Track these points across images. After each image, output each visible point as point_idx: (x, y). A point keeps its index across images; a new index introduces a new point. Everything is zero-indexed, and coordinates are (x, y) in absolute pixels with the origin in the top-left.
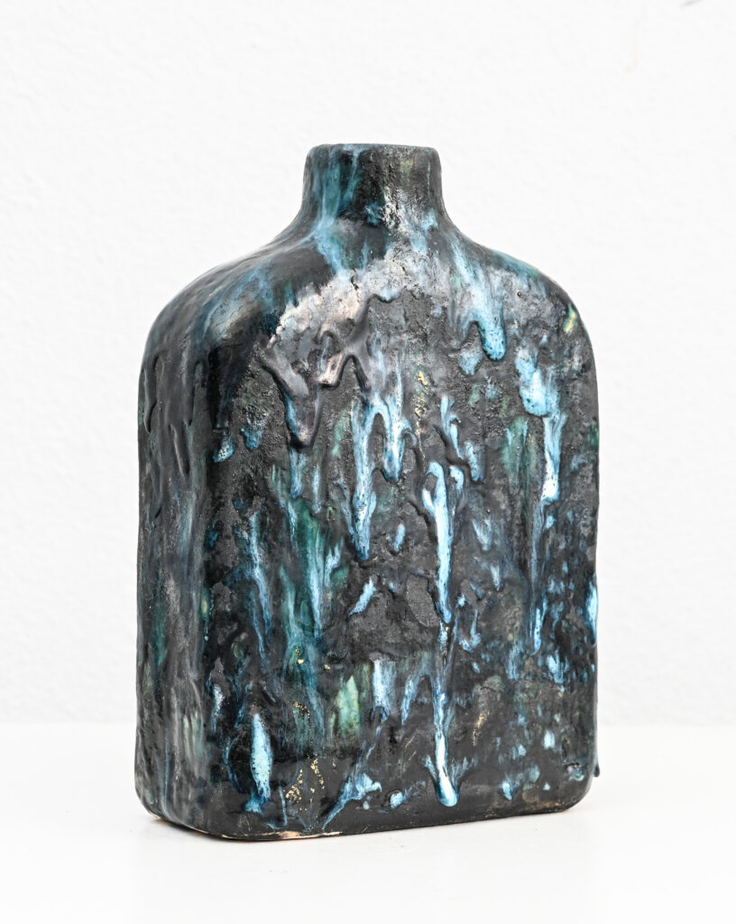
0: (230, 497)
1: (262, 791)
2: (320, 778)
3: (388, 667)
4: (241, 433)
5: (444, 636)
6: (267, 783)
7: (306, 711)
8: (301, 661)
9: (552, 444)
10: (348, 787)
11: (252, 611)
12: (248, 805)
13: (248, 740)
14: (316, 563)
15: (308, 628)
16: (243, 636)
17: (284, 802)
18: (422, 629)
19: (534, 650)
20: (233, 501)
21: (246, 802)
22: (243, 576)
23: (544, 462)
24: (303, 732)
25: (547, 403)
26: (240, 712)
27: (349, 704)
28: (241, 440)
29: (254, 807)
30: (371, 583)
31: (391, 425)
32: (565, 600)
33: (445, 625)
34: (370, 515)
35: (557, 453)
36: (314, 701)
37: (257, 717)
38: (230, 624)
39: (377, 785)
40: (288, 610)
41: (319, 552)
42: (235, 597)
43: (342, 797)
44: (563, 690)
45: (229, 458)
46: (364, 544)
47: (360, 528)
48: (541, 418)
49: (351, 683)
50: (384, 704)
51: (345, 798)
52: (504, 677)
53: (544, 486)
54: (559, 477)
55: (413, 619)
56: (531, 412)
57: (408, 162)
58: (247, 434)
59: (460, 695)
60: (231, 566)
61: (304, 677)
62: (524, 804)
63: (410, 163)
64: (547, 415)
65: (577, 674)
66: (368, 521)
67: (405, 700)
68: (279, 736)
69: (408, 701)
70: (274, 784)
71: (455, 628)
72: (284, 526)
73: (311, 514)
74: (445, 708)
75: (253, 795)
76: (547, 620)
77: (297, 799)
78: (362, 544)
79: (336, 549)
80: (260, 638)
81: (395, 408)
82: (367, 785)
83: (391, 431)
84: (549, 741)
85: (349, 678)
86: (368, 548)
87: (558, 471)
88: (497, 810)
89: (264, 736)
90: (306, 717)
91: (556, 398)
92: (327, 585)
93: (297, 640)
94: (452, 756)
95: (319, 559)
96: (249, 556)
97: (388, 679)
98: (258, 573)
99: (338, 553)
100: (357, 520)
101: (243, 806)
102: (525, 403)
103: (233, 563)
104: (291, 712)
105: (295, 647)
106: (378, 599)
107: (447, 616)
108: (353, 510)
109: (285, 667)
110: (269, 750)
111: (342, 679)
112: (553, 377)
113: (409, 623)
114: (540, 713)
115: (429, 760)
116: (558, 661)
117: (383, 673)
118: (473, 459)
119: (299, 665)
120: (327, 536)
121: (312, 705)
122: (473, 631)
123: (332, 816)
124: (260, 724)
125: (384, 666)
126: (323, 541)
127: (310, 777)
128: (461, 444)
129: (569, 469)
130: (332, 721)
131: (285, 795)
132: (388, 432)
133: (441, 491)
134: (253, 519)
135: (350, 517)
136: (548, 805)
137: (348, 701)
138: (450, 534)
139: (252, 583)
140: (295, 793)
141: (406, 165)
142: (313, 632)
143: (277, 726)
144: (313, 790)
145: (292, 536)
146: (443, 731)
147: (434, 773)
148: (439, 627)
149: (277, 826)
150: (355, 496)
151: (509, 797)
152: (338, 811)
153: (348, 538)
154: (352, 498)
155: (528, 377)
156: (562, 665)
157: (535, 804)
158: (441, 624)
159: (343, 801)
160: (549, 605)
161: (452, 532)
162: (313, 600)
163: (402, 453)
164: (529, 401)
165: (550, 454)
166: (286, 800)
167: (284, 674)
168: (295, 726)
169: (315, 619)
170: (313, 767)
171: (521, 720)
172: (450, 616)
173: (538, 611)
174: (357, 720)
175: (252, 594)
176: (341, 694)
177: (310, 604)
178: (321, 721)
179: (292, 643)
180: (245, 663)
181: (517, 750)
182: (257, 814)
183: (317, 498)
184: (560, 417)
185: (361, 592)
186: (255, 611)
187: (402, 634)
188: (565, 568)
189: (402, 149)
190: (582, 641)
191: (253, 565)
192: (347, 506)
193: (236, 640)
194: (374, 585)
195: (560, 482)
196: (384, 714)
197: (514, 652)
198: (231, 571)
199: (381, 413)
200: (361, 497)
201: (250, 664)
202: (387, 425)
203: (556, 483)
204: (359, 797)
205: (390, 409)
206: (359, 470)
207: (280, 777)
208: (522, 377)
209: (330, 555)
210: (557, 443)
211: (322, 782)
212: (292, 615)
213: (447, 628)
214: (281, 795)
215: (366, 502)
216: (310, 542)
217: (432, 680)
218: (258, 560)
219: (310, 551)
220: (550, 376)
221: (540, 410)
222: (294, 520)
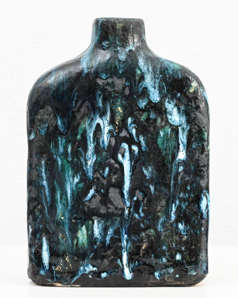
0: (34, 153)
1: (46, 267)
2: (69, 264)
3: (101, 222)
4: (38, 129)
5: (127, 212)
6: (48, 264)
7: (64, 237)
8: (62, 218)
9: (183, 138)
10: (82, 268)
11: (43, 198)
12: (40, 272)
13: (41, 247)
14: (70, 180)
15: (66, 205)
16: (39, 207)
17: (54, 272)
18: (116, 208)
19: (171, 220)
20: (36, 155)
21: (40, 270)
22: (39, 184)
23: (179, 144)
24: (63, 245)
25: (180, 121)
26: (38, 236)
27: (83, 236)
28: (38, 132)
29: (42, 272)
30: (93, 190)
31: (104, 128)
32: (188, 201)
33: (127, 208)
34: (93, 163)
35: (185, 140)
36: (67, 233)
37: (44, 238)
38: (34, 202)
39: (95, 269)
40: (58, 198)
41: (71, 176)
42: (36, 192)
43: (79, 272)
44: (186, 237)
45: (34, 138)
46: (90, 174)
47: (89, 167)
48: (177, 127)
49: (84, 228)
50: (98, 237)
51: (80, 272)
52: (156, 230)
53: (178, 154)
54: (186, 151)
55: (112, 204)
56: (173, 124)
57: (120, 24)
58: (40, 130)
59: (134, 236)
60: (34, 180)
61: (64, 224)
62: (167, 282)
63: (121, 25)
64: (180, 126)
65: (193, 231)
66: (92, 165)
67: (108, 236)
68: (53, 246)
69: (109, 237)
70: (50, 264)
71: (132, 209)
72: (56, 165)
73: (68, 161)
74: (127, 241)
75: (42, 268)
76: (179, 208)
77: (60, 271)
78: (89, 174)
79: (78, 175)
80: (46, 208)
81: (106, 121)
82: (90, 268)
83: (104, 130)
84: (178, 257)
85: (83, 226)
86: (92, 175)
87: (185, 148)
88: (153, 283)
89: (47, 246)
90: (65, 239)
91: (184, 119)
92: (74, 189)
93: (61, 210)
94: (130, 260)
95: (71, 179)
96: (42, 176)
97: (100, 227)
98: (45, 183)
99: (79, 177)
100: (87, 164)
101: (38, 272)
102: (169, 120)
103: (35, 179)
104: (58, 237)
105: (60, 212)
106: (96, 195)
107: (128, 204)
108: (86, 160)
109: (56, 220)
110: (48, 251)
111: (80, 226)
112: (183, 110)
113: (110, 206)
114: (174, 246)
115: (119, 260)
116: (183, 225)
117: (98, 225)
118: (143, 142)
119: (62, 220)
120: (74, 170)
121: (67, 235)
122: (140, 211)
123: (75, 279)
124: (45, 241)
125: (99, 222)
126: (73, 172)
127: (66, 263)
128: (137, 136)
129: (191, 147)
130: (75, 242)
131: (55, 269)
132: (103, 130)
133: (127, 154)
134: (43, 162)
135: (84, 163)
136: (178, 283)
137: (82, 235)
138: (130, 172)
139: (43, 187)
140: (59, 268)
141: (119, 26)
142: (68, 207)
143: (52, 242)
144: (67, 268)
145: (59, 170)
146: (126, 249)
147: (121, 266)
148: (124, 208)
149: (51, 280)
150: (87, 155)
151: (158, 279)
152: (78, 277)
153: (83, 171)
154: (85, 155)
155: (171, 110)
156: (186, 227)
157: (172, 282)
158: (125, 207)
159: (80, 274)
160: (180, 202)
161: (132, 171)
162: (68, 195)
163: (109, 139)
164: (171, 119)
165: (181, 141)
166: (55, 271)
167: (56, 222)
168: (59, 243)
169: (69, 202)
170: (67, 259)
171: (164, 248)
172: (129, 204)
173: (174, 205)
174: (86, 243)
175: (42, 191)
176: (80, 232)
177: (66, 196)
178: (70, 241)
179: (59, 211)
180: (40, 217)
181: (162, 260)
182: (43, 275)
183: (70, 155)
184: (187, 126)
185: (89, 192)
186: (44, 197)
187: (107, 210)
188: (189, 188)
189: (118, 19)
190: (198, 218)
191: (43, 180)
192: (83, 159)
193: (37, 208)
194: (95, 190)
195: (186, 153)
196: (98, 241)
197: (161, 220)
198: (34, 182)
199: (100, 123)
200: (89, 155)
201: (42, 218)
202: (102, 128)
203: (185, 153)
204: (87, 272)
205: (104, 122)
206: (89, 145)
207: (53, 262)
208: (168, 110)
209: (76, 177)
210: (185, 137)
211: (71, 265)
212: (59, 200)
213: (128, 209)
214: (54, 269)
215: (91, 157)
216: (67, 172)
217: (121, 229)
218: (45, 178)
219: (67, 176)
220: (182, 110)
221: (176, 124)
222: (60, 163)
